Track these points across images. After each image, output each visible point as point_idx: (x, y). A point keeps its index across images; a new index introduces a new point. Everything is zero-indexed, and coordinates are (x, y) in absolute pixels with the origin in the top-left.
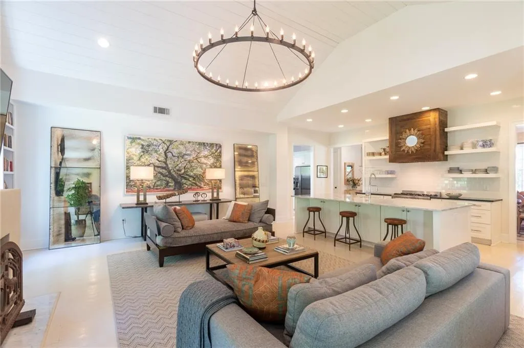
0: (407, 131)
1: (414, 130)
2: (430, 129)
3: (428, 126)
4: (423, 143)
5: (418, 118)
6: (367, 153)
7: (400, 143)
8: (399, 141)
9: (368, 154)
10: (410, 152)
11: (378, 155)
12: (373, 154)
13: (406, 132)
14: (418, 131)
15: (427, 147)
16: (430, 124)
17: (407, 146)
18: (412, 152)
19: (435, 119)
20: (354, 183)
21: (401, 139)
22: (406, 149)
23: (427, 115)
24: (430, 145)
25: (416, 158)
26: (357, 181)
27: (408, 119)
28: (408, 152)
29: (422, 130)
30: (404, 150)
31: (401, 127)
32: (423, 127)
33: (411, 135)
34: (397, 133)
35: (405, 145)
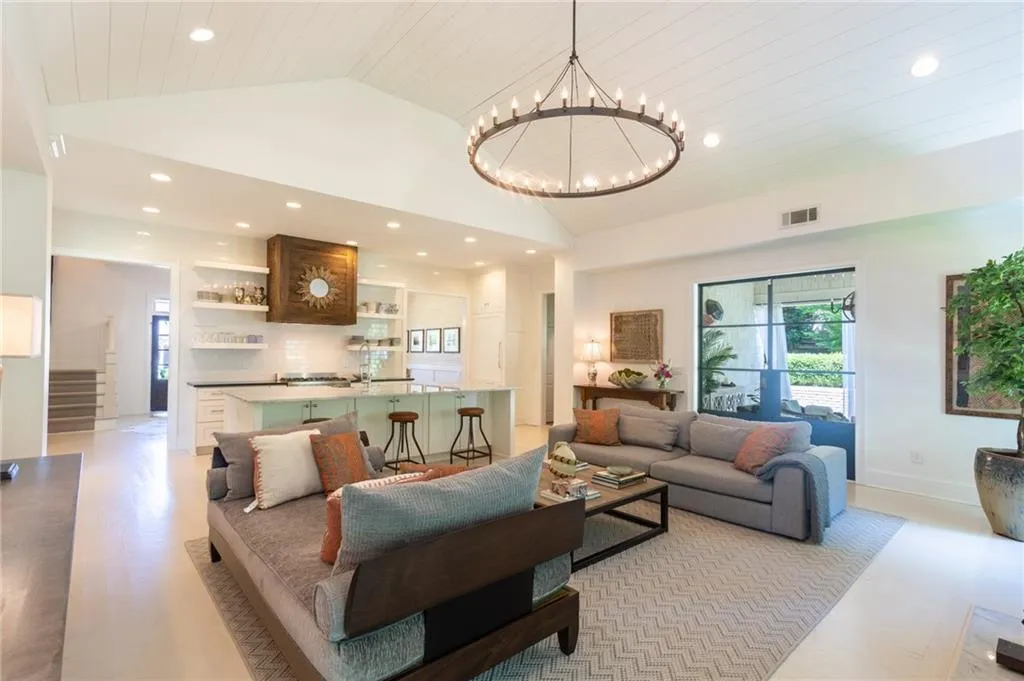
0: (314, 268)
1: (325, 270)
2: (346, 275)
4: (336, 295)
5: (324, 252)
7: (300, 287)
8: (300, 283)
10: (318, 307)
13: (311, 270)
14: (331, 273)
15: (342, 302)
16: (346, 268)
17: (312, 296)
18: (322, 306)
19: (352, 260)
21: (302, 280)
22: (313, 300)
23: (343, 250)
24: (345, 299)
25: (326, 318)
27: (314, 249)
28: (315, 306)
29: (336, 274)
30: (307, 302)
31: (303, 258)
32: (337, 270)
33: (319, 277)
34: (293, 268)
35: (309, 292)
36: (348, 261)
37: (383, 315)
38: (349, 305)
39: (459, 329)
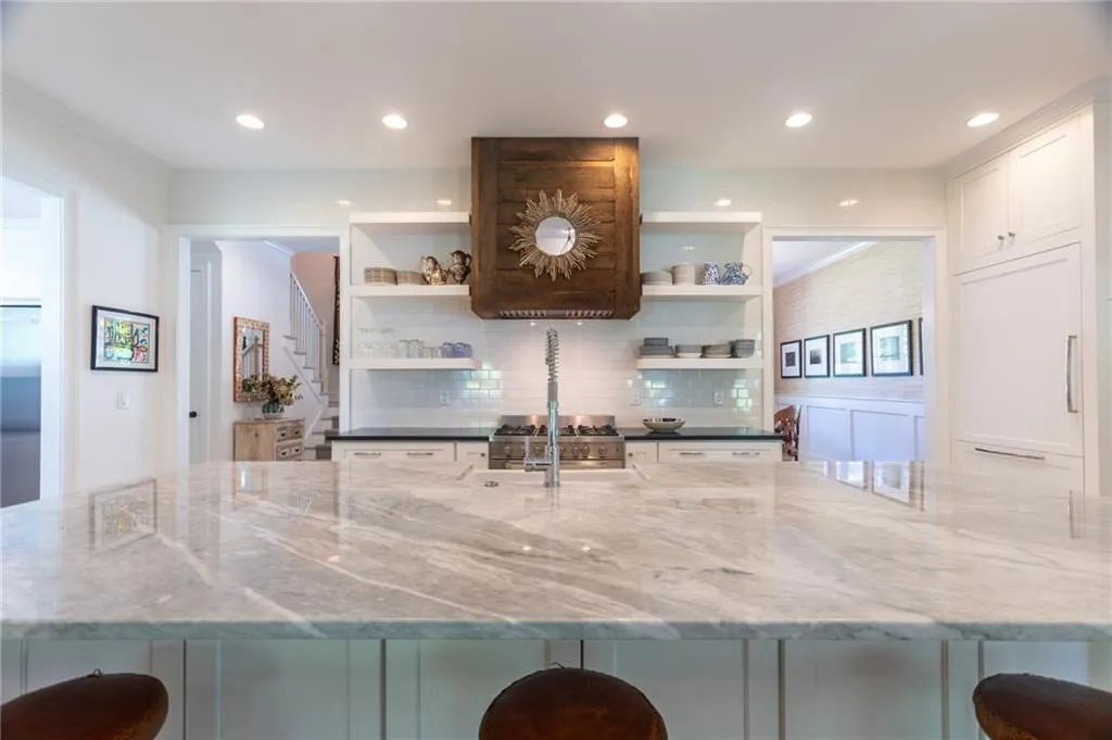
0: (543, 195)
1: (566, 196)
2: (612, 203)
3: (609, 193)
4: (593, 247)
5: (565, 159)
6: (368, 271)
7: (515, 237)
8: (515, 229)
9: (372, 275)
10: (554, 275)
11: (414, 282)
12: (394, 277)
13: (537, 200)
14: (580, 202)
15: (605, 263)
16: (614, 187)
17: (542, 253)
18: (561, 275)
19: (628, 170)
20: (272, 394)
21: (518, 222)
22: (540, 264)
23: (604, 151)
24: (613, 255)
26: (283, 389)
28: (545, 273)
29: (590, 203)
30: (530, 268)
31: (521, 180)
32: (595, 193)
33: (555, 213)
34: (503, 201)
35: (533, 247)
36: (619, 173)
37: (712, 289)
38: (623, 267)
39: (910, 323)
